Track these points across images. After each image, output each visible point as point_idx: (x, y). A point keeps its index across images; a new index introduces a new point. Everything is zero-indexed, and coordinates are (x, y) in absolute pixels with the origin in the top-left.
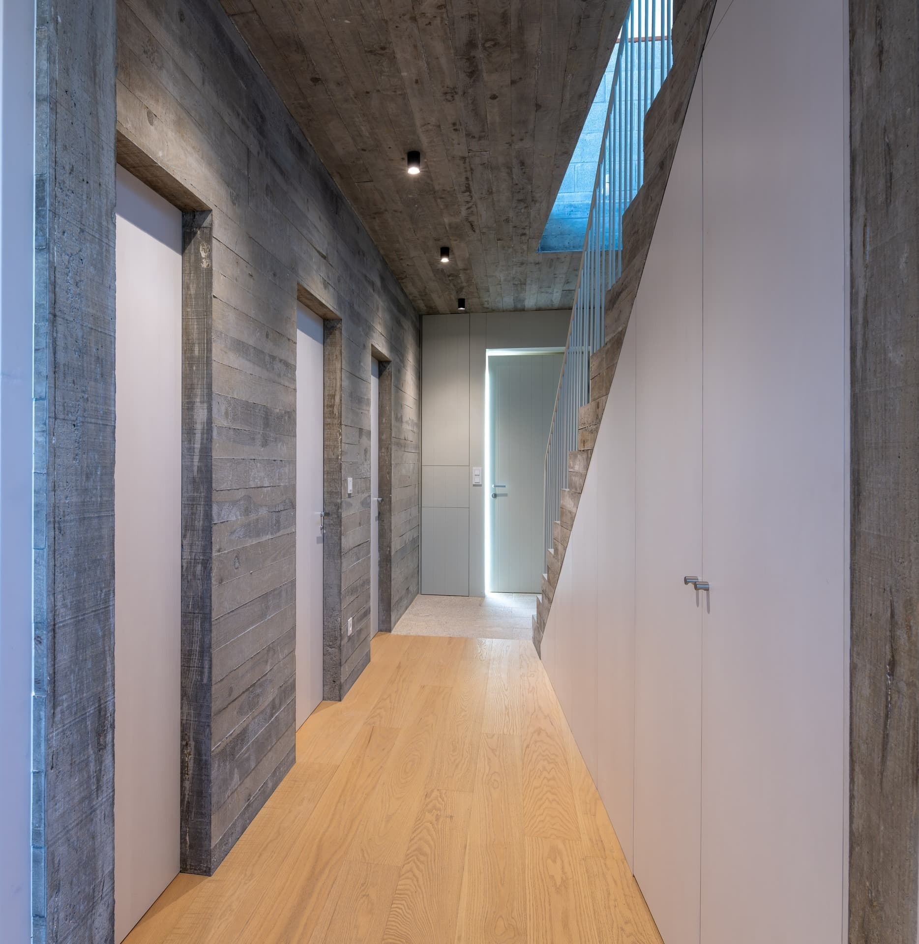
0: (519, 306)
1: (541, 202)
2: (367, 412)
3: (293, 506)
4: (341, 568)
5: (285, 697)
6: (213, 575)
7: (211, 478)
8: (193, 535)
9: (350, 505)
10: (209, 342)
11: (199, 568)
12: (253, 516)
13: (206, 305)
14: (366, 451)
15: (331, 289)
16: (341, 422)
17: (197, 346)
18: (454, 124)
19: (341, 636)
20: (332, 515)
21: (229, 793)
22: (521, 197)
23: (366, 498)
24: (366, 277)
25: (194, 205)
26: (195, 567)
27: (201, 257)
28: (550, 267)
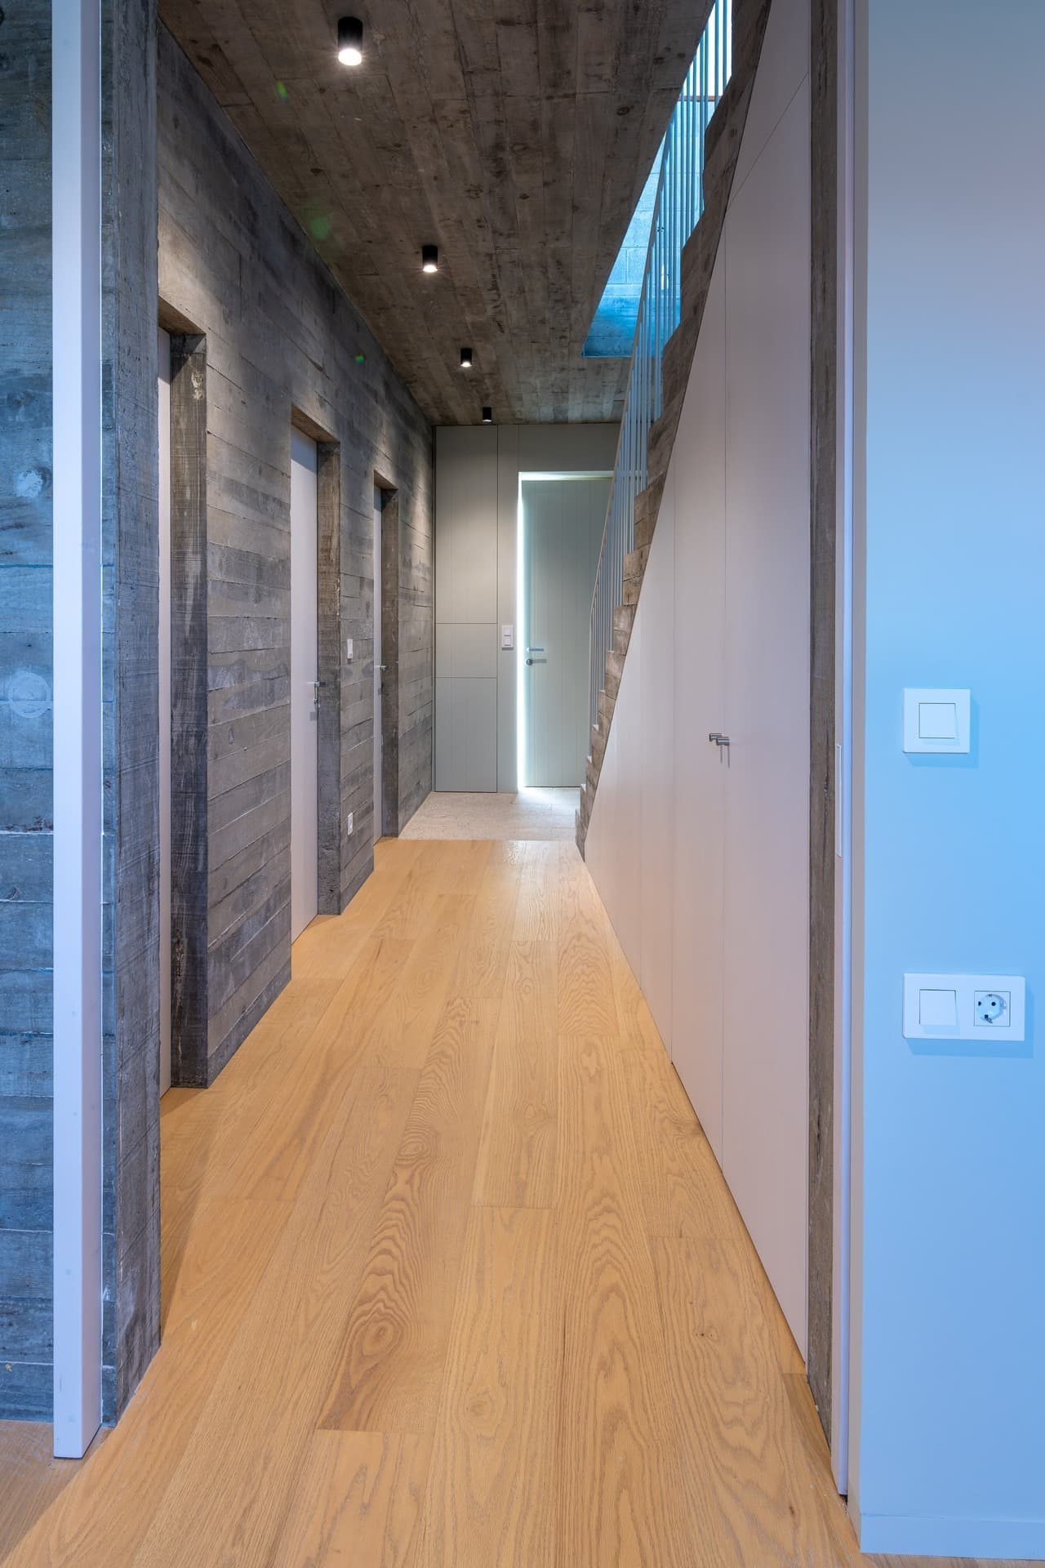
0: (561, 417)
1: (583, 304)
2: (368, 556)
3: (288, 673)
4: (340, 751)
5: (280, 898)
6: (209, 748)
7: (206, 640)
8: (185, 704)
9: (349, 673)
10: (203, 484)
11: (192, 741)
12: (247, 684)
13: (200, 442)
14: (368, 606)
15: (328, 406)
16: (339, 570)
17: (188, 488)
18: (479, 221)
19: (340, 834)
20: (328, 686)
21: (224, 999)
22: (559, 297)
23: (367, 666)
24: (367, 386)
25: (187, 329)
26: (187, 740)
27: (193, 387)
28: (598, 373)
